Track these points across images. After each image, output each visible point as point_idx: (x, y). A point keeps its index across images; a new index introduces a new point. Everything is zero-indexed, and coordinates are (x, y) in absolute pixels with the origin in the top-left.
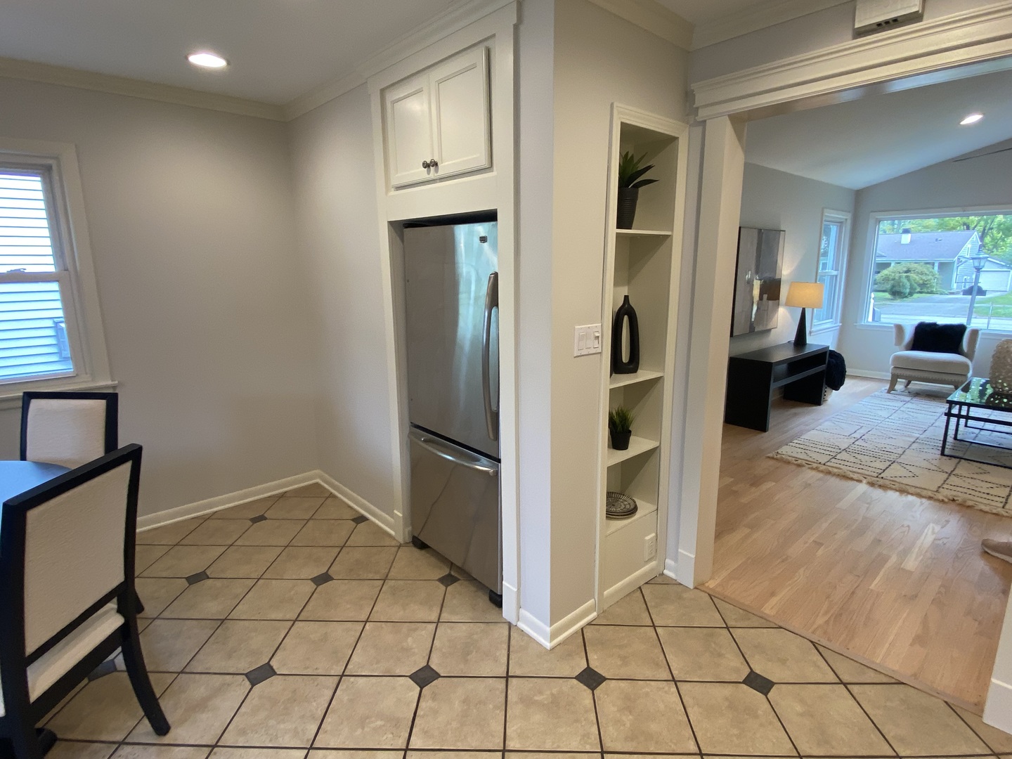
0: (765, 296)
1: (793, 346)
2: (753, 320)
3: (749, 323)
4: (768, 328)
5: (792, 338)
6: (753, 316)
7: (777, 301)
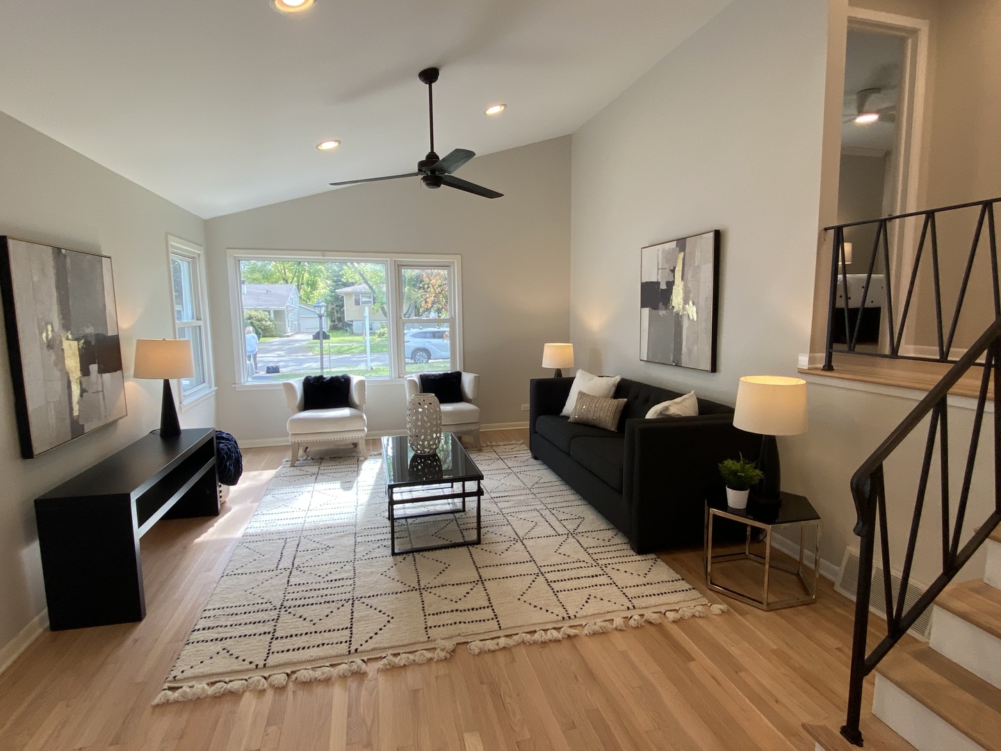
0: (94, 368)
1: (159, 437)
2: (76, 413)
3: (68, 422)
4: (111, 420)
5: (157, 425)
6: (76, 407)
7: (119, 372)
